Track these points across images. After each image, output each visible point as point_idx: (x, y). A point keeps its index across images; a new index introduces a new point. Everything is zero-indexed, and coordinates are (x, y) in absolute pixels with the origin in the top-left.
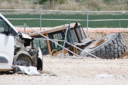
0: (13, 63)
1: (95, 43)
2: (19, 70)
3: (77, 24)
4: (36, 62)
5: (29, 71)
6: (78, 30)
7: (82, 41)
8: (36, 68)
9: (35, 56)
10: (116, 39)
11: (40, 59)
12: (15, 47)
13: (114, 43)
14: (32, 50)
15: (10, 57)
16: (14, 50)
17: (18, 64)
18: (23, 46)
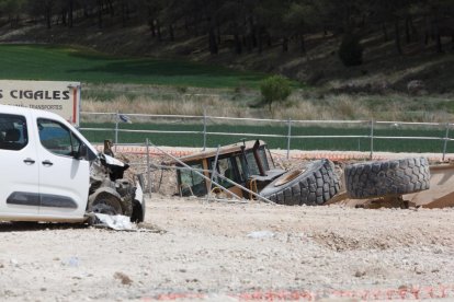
0: (87, 209)
1: (286, 176)
2: (98, 221)
3: (258, 143)
4: (130, 208)
5: (115, 223)
6: (260, 153)
7: (266, 172)
8: (128, 218)
9: (129, 196)
10: (320, 170)
11: (138, 202)
12: (91, 179)
13: (316, 178)
14: (124, 187)
15: (81, 197)
16: (89, 185)
17: (97, 211)
18: (108, 179)
